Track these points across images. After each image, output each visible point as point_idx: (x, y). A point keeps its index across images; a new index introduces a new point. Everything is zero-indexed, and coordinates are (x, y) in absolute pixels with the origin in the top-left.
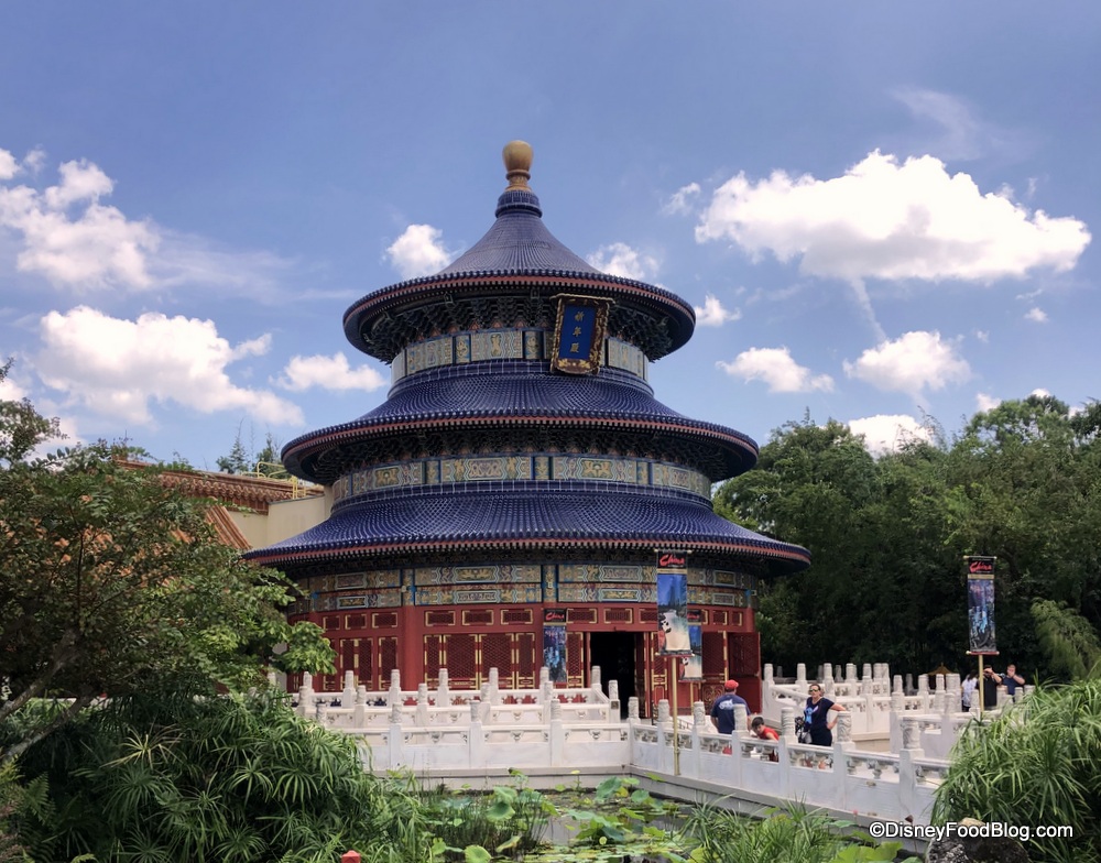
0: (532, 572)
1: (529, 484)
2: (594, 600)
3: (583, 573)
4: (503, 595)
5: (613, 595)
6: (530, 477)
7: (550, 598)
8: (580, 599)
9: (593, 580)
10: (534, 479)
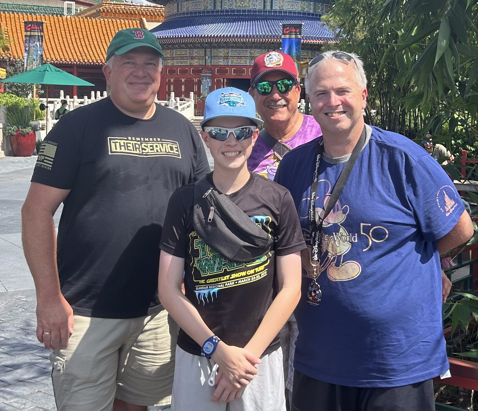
2: (226, 64)
3: (222, 52)
4: (190, 62)
5: (236, 62)
9: (226, 55)
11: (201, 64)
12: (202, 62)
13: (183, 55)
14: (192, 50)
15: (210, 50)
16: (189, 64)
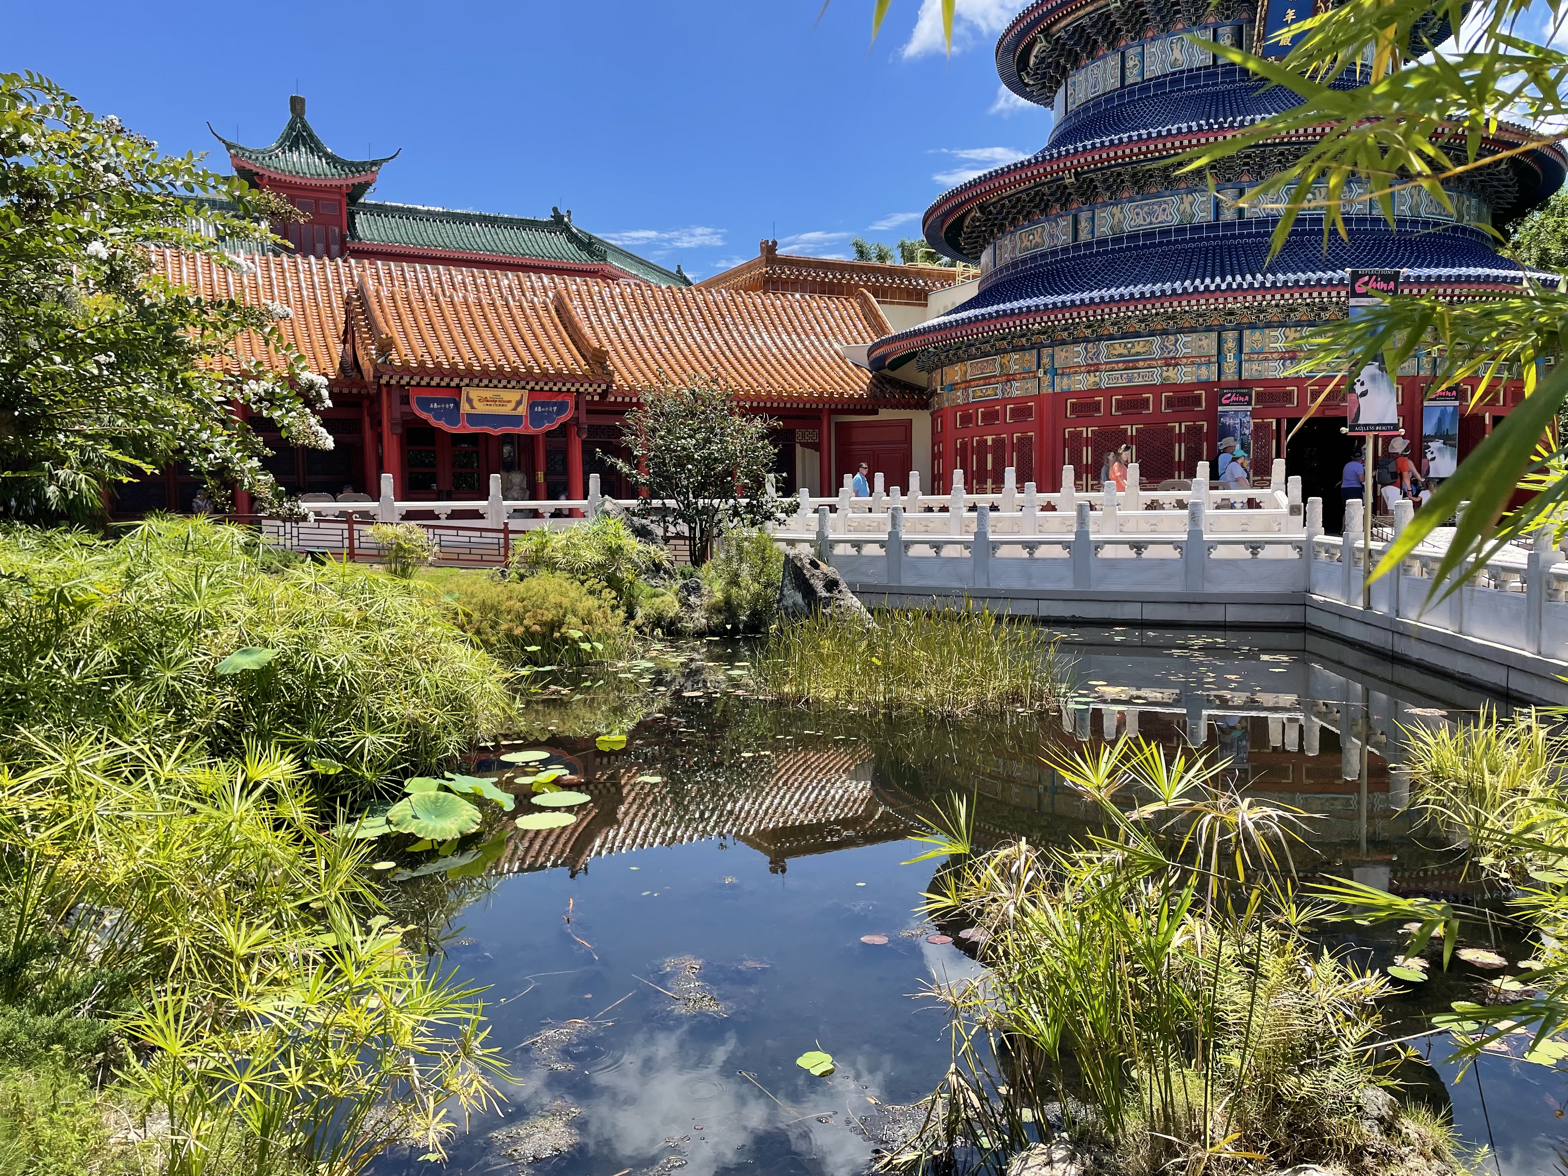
0: (1205, 343)
1: (1211, 227)
4: (1165, 374)
6: (1211, 218)
7: (1230, 374)
8: (1270, 375)
10: (1217, 219)
11: (1204, 378)
12: (1208, 373)
13: (1138, 354)
14: (1171, 337)
15: (1236, 334)
16: (1157, 381)
